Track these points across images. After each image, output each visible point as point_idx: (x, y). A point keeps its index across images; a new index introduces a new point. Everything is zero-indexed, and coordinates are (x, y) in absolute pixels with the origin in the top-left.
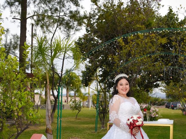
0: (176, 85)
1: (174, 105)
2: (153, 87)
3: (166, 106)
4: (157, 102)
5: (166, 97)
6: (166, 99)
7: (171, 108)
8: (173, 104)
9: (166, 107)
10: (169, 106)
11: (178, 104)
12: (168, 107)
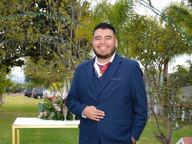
0: (48, 64)
1: (37, 92)
2: (15, 65)
3: (26, 93)
4: (11, 88)
5: (25, 81)
6: (25, 83)
7: (34, 97)
8: (35, 91)
9: (26, 95)
10: (31, 94)
11: (44, 91)
12: (28, 95)
